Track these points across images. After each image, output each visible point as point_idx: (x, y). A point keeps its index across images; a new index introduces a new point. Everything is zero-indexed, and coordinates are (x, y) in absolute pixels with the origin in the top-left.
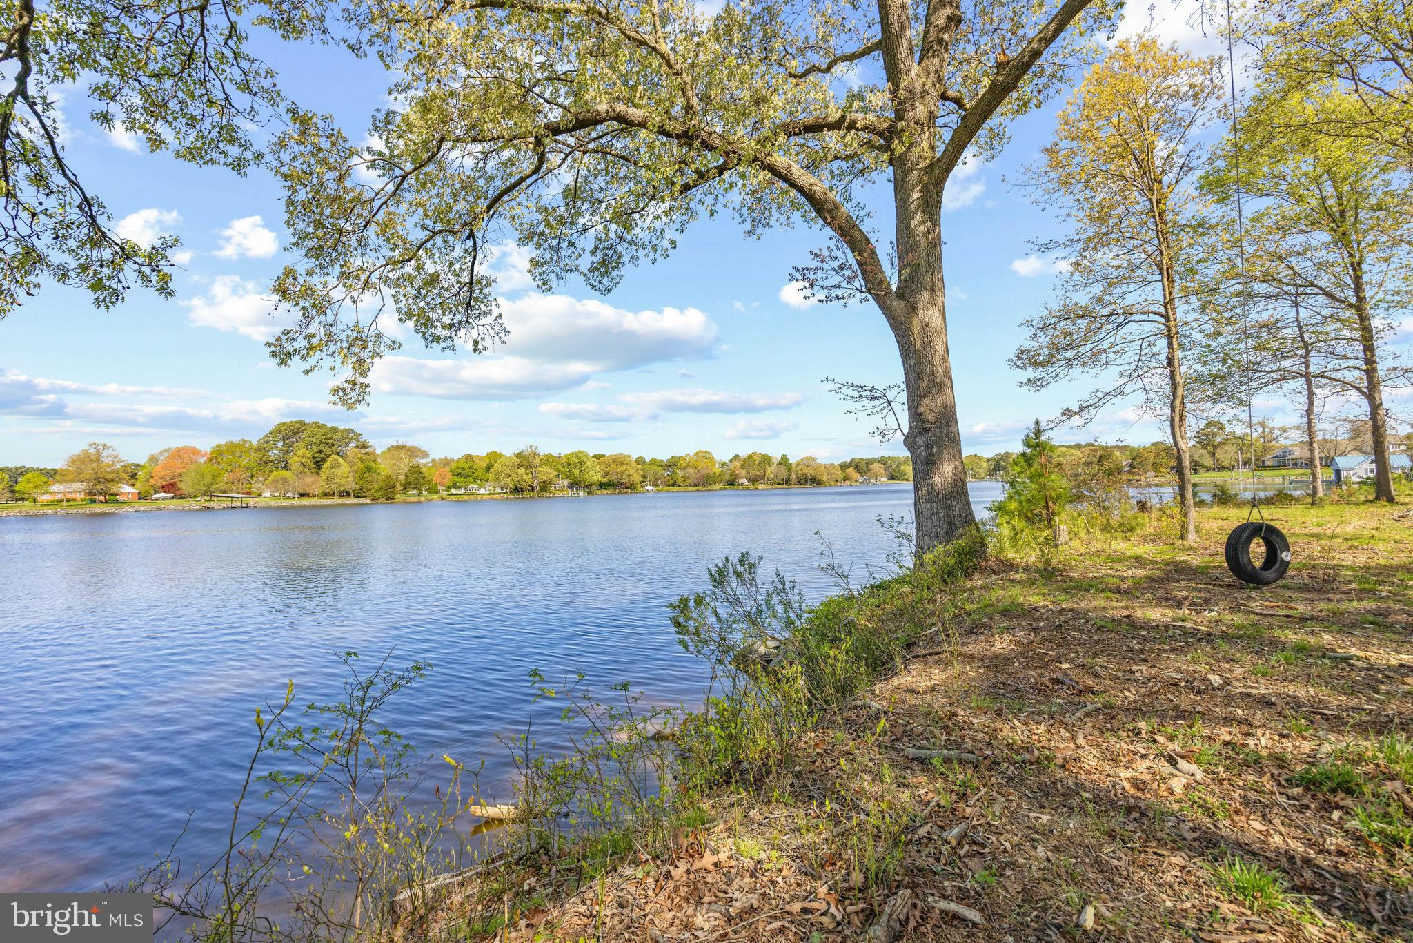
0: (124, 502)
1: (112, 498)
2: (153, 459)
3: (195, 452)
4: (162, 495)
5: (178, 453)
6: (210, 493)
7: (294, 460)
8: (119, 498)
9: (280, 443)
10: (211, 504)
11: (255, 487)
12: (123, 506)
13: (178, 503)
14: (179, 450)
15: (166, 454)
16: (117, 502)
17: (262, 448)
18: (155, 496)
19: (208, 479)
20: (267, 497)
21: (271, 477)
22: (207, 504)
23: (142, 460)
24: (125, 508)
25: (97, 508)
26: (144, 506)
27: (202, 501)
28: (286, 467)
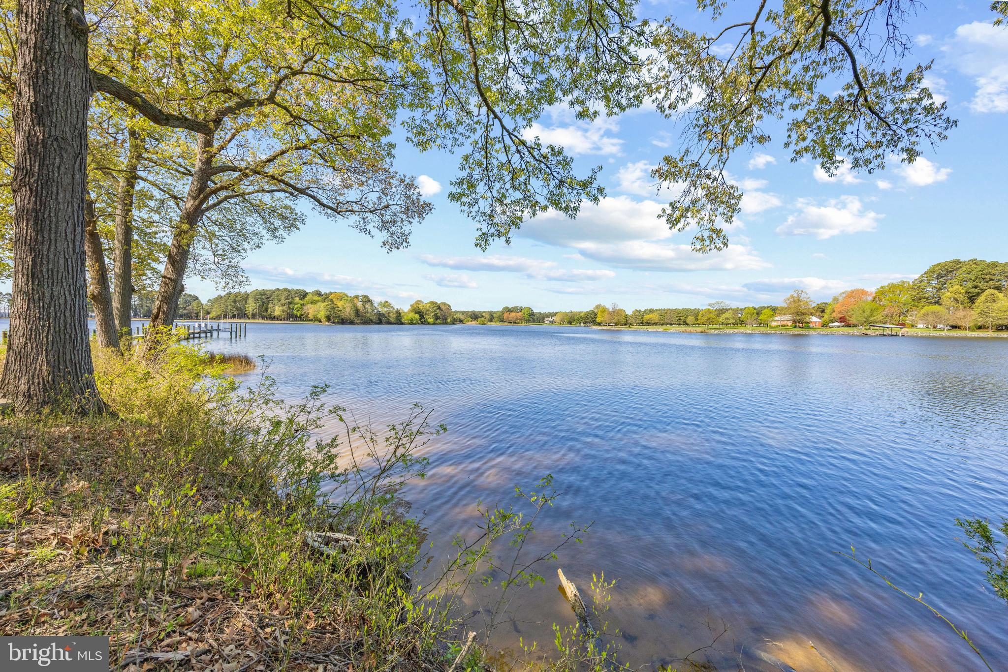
0: (813, 328)
1: (807, 326)
2: (836, 299)
3: (864, 292)
4: (836, 324)
5: (852, 294)
6: (870, 324)
7: (947, 296)
8: (811, 325)
9: (935, 282)
10: (869, 332)
11: (909, 320)
12: (811, 330)
13: (847, 330)
14: (852, 292)
15: (844, 295)
16: (809, 327)
17: (918, 286)
18: (831, 325)
19: (868, 313)
20: (921, 328)
21: (922, 311)
22: (865, 332)
23: (829, 300)
24: (812, 332)
25: (797, 331)
26: (824, 331)
27: (862, 330)
28: (937, 303)
